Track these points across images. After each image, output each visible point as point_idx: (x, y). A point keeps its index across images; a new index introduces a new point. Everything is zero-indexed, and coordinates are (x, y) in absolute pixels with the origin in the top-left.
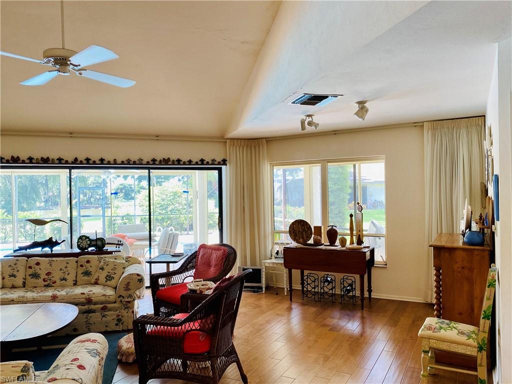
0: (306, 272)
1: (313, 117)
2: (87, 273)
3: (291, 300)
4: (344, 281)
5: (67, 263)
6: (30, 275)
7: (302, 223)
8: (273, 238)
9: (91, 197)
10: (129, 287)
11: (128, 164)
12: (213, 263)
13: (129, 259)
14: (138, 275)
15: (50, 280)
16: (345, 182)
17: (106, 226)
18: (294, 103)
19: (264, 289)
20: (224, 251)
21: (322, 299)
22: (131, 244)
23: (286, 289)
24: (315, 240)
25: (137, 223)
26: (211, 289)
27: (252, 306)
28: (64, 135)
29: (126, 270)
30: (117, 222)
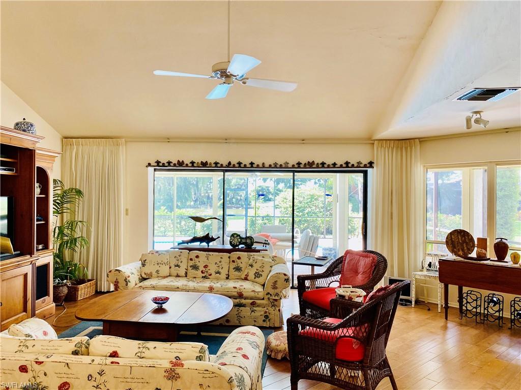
0: (465, 289)
1: (482, 114)
2: (238, 269)
3: (446, 318)
4: (515, 303)
5: (221, 258)
6: (191, 266)
7: (462, 234)
8: (425, 248)
9: (233, 198)
10: (276, 286)
11: (276, 168)
12: (361, 270)
13: (275, 258)
14: (285, 275)
15: (207, 272)
16: (514, 187)
17: (248, 226)
18: (460, 99)
19: (413, 303)
20: (374, 259)
21: (485, 321)
22: (274, 244)
23: (439, 306)
24: (478, 254)
25: (276, 224)
26: (360, 297)
27: (401, 320)
28: (220, 141)
29: (273, 268)
30: (258, 222)
